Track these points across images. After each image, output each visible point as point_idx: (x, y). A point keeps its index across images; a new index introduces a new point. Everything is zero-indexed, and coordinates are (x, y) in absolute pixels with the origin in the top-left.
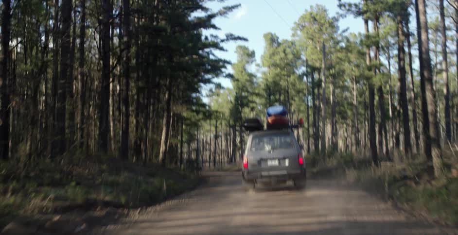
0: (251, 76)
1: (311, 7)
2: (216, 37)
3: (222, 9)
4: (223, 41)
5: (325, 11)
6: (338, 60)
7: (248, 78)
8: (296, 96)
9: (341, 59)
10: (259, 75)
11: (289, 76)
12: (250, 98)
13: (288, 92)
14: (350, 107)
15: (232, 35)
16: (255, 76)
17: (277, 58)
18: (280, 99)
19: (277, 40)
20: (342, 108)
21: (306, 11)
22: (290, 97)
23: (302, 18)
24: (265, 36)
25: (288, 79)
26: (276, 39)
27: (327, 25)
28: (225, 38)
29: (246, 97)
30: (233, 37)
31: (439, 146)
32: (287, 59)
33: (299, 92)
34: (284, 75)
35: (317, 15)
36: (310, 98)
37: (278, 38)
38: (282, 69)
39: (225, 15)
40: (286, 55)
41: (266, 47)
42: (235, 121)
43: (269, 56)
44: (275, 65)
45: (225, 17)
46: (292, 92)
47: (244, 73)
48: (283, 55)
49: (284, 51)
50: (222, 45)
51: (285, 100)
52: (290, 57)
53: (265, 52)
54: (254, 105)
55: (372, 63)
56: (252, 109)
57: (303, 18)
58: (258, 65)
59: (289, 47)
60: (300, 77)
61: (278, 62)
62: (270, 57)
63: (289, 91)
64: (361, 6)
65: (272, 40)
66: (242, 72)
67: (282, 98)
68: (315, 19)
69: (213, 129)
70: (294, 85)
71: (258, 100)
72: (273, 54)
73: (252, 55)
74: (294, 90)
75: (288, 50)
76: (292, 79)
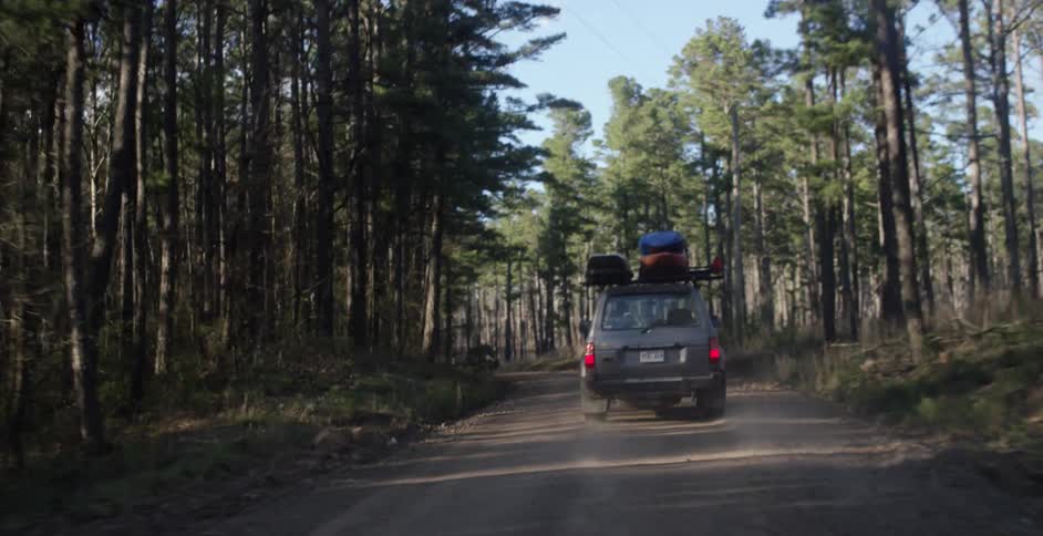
0: (584, 165)
1: (708, 21)
2: (517, 102)
3: (529, 45)
4: (531, 109)
5: (738, 29)
6: (768, 132)
7: (578, 171)
8: (682, 207)
9: (775, 130)
10: (601, 164)
11: (666, 166)
12: (583, 214)
13: (663, 200)
14: (796, 228)
15: (550, 97)
16: (594, 167)
17: (639, 131)
18: (647, 215)
19: (638, 92)
20: (780, 230)
21: (699, 31)
22: (669, 209)
23: (688, 48)
24: (612, 84)
25: (665, 171)
26: (635, 89)
27: (742, 62)
28: (536, 102)
29: (574, 212)
30: (552, 100)
31: (920, 315)
32: (661, 130)
33: (687, 197)
34: (656, 165)
35: (720, 39)
36: (711, 209)
37: (640, 87)
38: (651, 152)
39: (535, 56)
40: (657, 122)
41: (615, 108)
42: (551, 262)
43: (621, 128)
44: (636, 146)
45: (535, 59)
46: (673, 199)
47: (568, 162)
48: (650, 122)
49: (654, 114)
50: (531, 116)
51: (657, 215)
52: (667, 125)
53: (612, 119)
54: (591, 227)
55: (822, 161)
56: (589, 235)
57: (691, 47)
58: (598, 143)
59: (665, 105)
60: (690, 169)
61: (641, 138)
62: (625, 129)
63: (666, 196)
64: (799, 55)
65: (627, 92)
66: (565, 159)
67: (651, 211)
68: (716, 50)
69: (502, 279)
70: (676, 183)
71: (598, 216)
72: (631, 122)
73: (585, 121)
74: (677, 192)
75: (662, 112)
76: (672, 170)
